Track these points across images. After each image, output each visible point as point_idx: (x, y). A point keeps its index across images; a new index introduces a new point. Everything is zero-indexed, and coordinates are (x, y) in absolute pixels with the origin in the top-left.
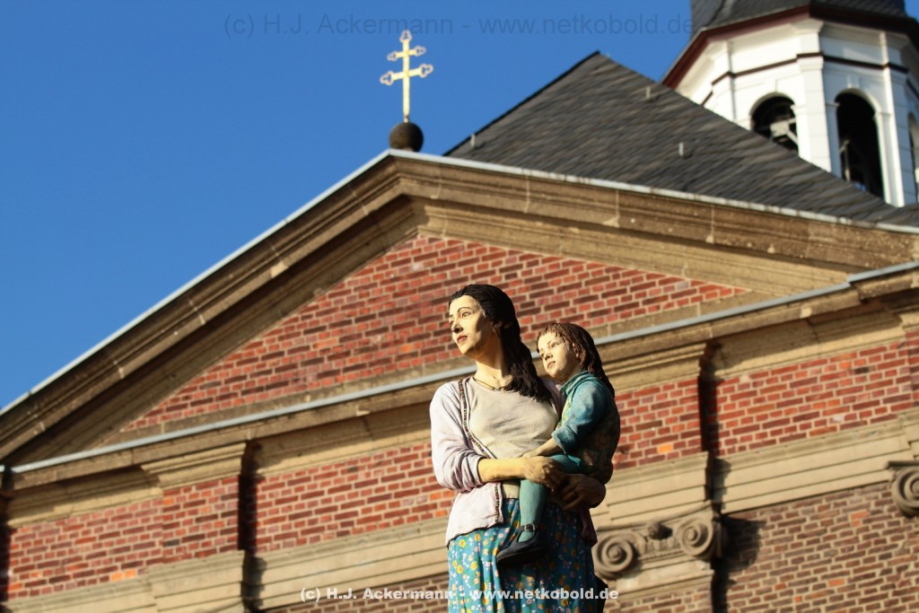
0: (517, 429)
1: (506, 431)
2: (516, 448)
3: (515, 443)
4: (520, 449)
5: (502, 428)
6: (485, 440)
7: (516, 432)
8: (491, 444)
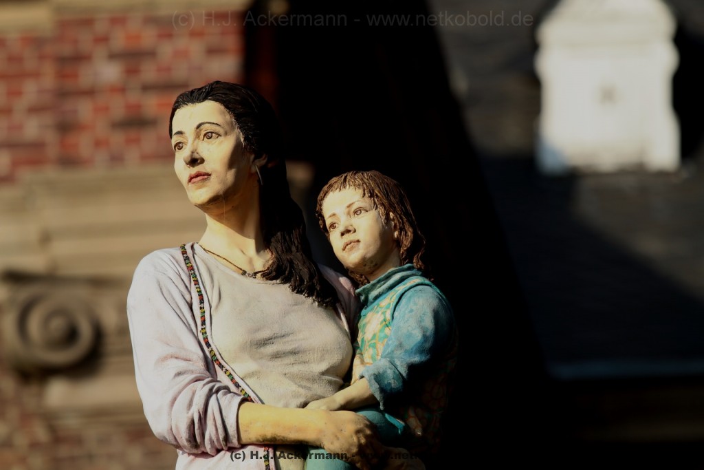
0: (294, 353)
1: (277, 356)
2: (294, 387)
3: (292, 378)
4: (302, 391)
5: (270, 349)
6: (241, 366)
7: (291, 359)
8: (252, 375)
